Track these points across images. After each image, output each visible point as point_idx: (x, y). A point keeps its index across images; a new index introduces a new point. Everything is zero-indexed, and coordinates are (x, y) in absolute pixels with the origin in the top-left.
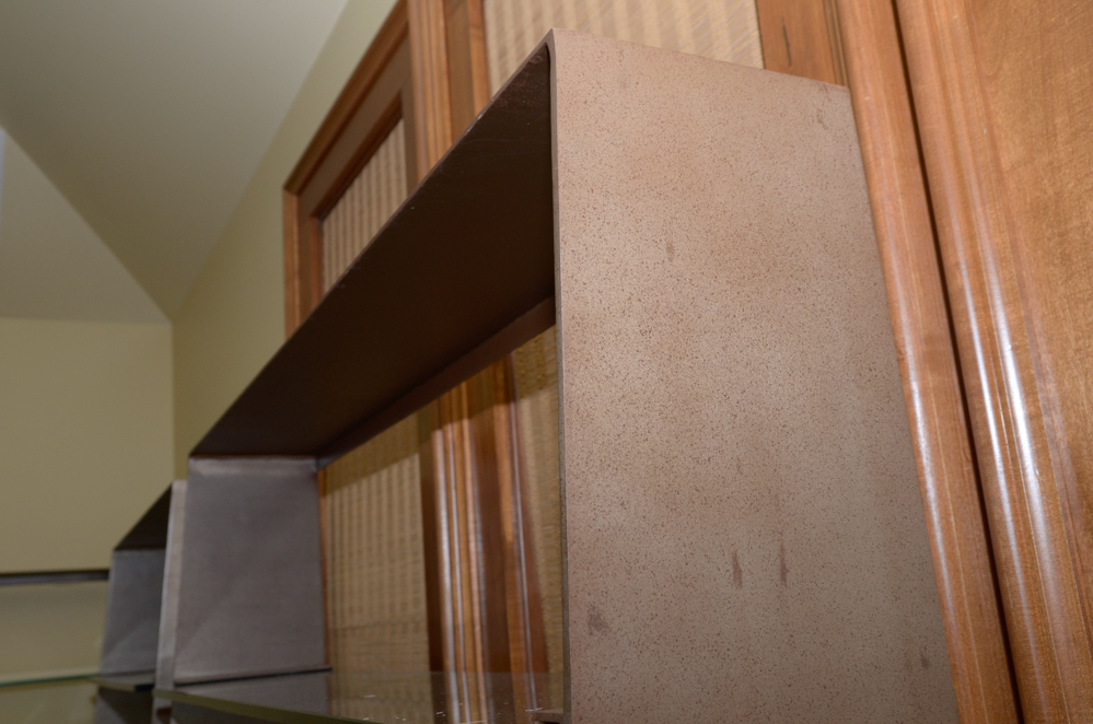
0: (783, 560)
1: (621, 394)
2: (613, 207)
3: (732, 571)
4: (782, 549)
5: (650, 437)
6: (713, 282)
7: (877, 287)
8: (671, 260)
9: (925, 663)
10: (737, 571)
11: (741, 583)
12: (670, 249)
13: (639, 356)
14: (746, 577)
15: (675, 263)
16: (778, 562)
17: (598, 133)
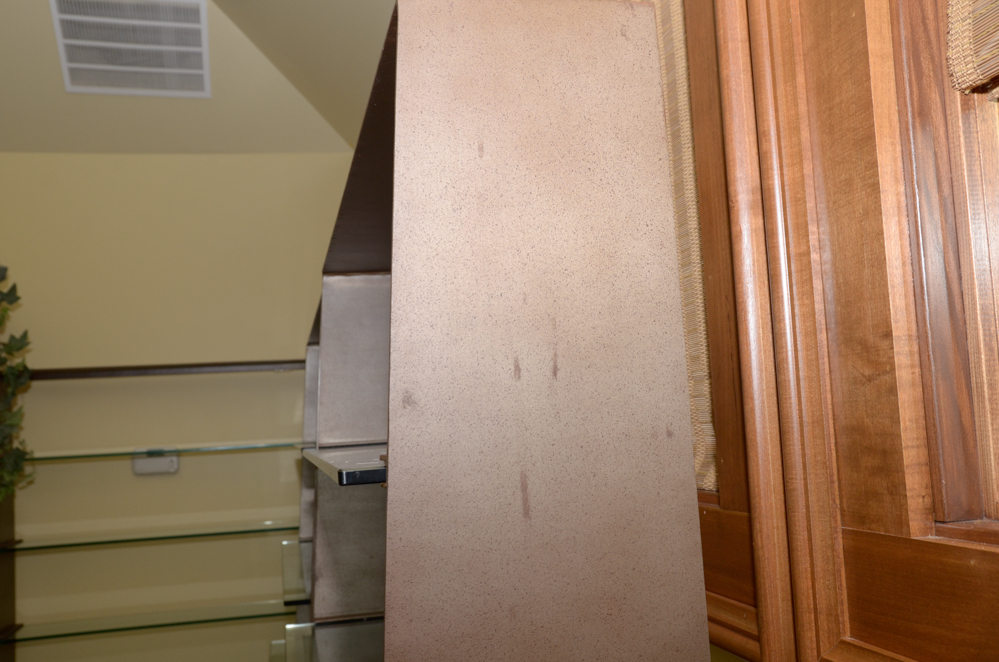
0: (555, 362)
1: (435, 254)
2: (437, 123)
3: (513, 369)
4: (555, 355)
5: (455, 281)
6: (514, 170)
7: (661, 162)
8: (481, 157)
9: (670, 434)
10: (518, 369)
11: (520, 377)
12: (481, 149)
13: (451, 226)
14: (524, 373)
15: (484, 158)
16: (552, 363)
17: (429, 70)
